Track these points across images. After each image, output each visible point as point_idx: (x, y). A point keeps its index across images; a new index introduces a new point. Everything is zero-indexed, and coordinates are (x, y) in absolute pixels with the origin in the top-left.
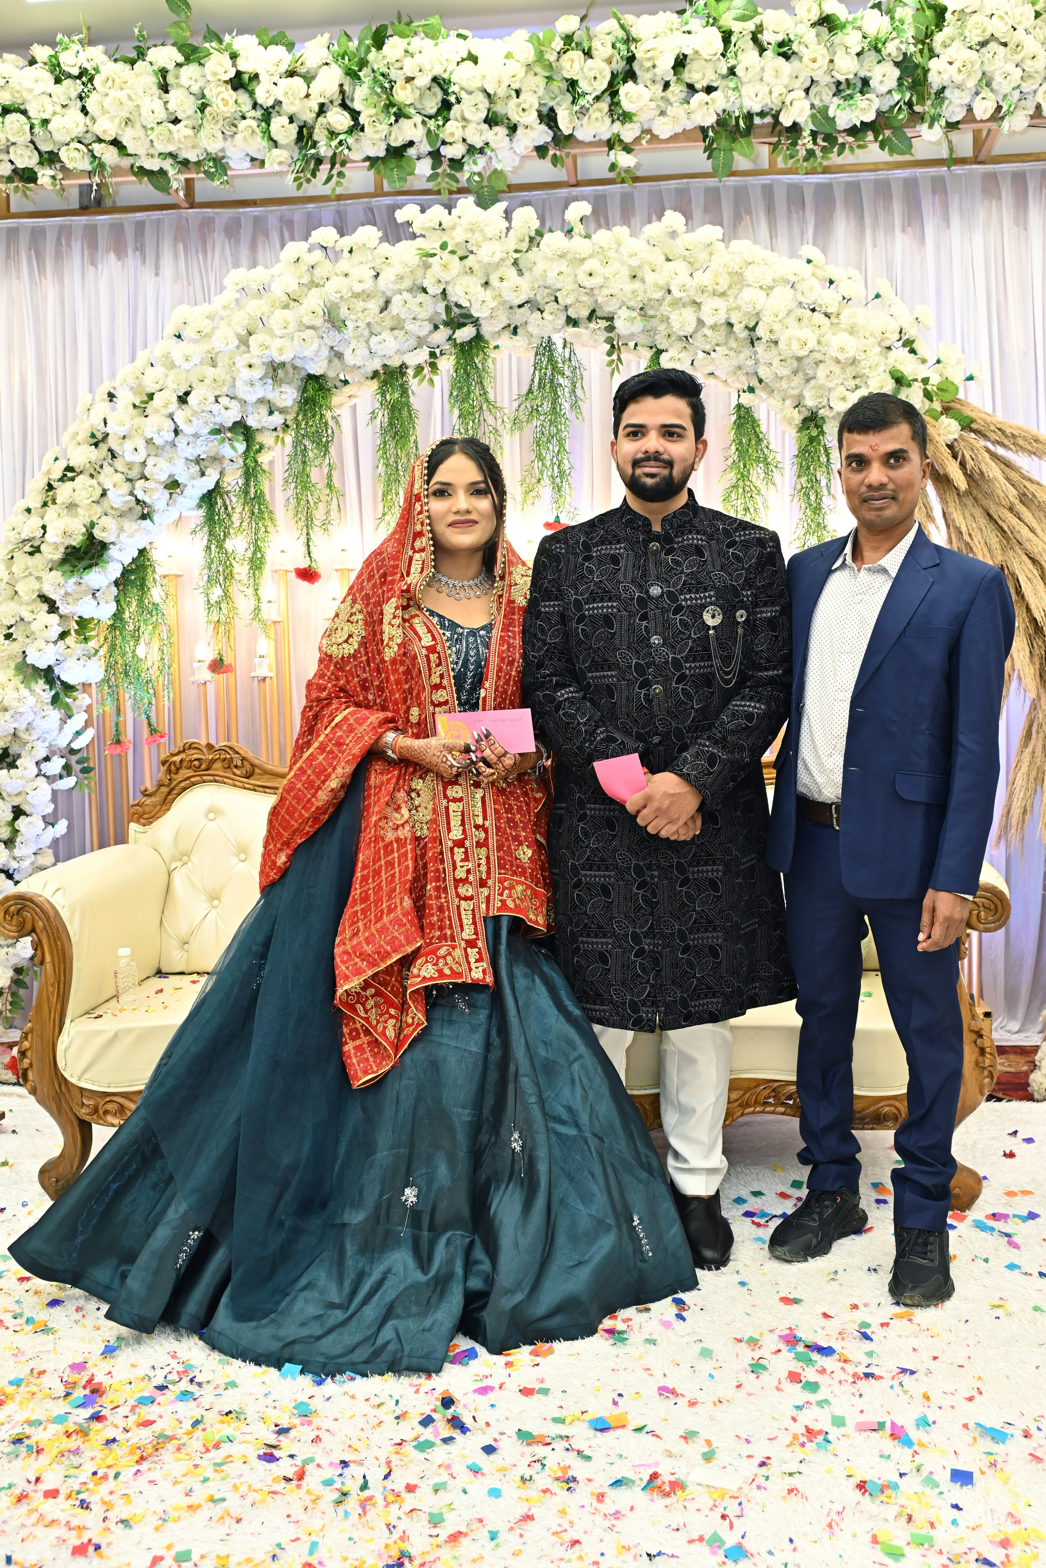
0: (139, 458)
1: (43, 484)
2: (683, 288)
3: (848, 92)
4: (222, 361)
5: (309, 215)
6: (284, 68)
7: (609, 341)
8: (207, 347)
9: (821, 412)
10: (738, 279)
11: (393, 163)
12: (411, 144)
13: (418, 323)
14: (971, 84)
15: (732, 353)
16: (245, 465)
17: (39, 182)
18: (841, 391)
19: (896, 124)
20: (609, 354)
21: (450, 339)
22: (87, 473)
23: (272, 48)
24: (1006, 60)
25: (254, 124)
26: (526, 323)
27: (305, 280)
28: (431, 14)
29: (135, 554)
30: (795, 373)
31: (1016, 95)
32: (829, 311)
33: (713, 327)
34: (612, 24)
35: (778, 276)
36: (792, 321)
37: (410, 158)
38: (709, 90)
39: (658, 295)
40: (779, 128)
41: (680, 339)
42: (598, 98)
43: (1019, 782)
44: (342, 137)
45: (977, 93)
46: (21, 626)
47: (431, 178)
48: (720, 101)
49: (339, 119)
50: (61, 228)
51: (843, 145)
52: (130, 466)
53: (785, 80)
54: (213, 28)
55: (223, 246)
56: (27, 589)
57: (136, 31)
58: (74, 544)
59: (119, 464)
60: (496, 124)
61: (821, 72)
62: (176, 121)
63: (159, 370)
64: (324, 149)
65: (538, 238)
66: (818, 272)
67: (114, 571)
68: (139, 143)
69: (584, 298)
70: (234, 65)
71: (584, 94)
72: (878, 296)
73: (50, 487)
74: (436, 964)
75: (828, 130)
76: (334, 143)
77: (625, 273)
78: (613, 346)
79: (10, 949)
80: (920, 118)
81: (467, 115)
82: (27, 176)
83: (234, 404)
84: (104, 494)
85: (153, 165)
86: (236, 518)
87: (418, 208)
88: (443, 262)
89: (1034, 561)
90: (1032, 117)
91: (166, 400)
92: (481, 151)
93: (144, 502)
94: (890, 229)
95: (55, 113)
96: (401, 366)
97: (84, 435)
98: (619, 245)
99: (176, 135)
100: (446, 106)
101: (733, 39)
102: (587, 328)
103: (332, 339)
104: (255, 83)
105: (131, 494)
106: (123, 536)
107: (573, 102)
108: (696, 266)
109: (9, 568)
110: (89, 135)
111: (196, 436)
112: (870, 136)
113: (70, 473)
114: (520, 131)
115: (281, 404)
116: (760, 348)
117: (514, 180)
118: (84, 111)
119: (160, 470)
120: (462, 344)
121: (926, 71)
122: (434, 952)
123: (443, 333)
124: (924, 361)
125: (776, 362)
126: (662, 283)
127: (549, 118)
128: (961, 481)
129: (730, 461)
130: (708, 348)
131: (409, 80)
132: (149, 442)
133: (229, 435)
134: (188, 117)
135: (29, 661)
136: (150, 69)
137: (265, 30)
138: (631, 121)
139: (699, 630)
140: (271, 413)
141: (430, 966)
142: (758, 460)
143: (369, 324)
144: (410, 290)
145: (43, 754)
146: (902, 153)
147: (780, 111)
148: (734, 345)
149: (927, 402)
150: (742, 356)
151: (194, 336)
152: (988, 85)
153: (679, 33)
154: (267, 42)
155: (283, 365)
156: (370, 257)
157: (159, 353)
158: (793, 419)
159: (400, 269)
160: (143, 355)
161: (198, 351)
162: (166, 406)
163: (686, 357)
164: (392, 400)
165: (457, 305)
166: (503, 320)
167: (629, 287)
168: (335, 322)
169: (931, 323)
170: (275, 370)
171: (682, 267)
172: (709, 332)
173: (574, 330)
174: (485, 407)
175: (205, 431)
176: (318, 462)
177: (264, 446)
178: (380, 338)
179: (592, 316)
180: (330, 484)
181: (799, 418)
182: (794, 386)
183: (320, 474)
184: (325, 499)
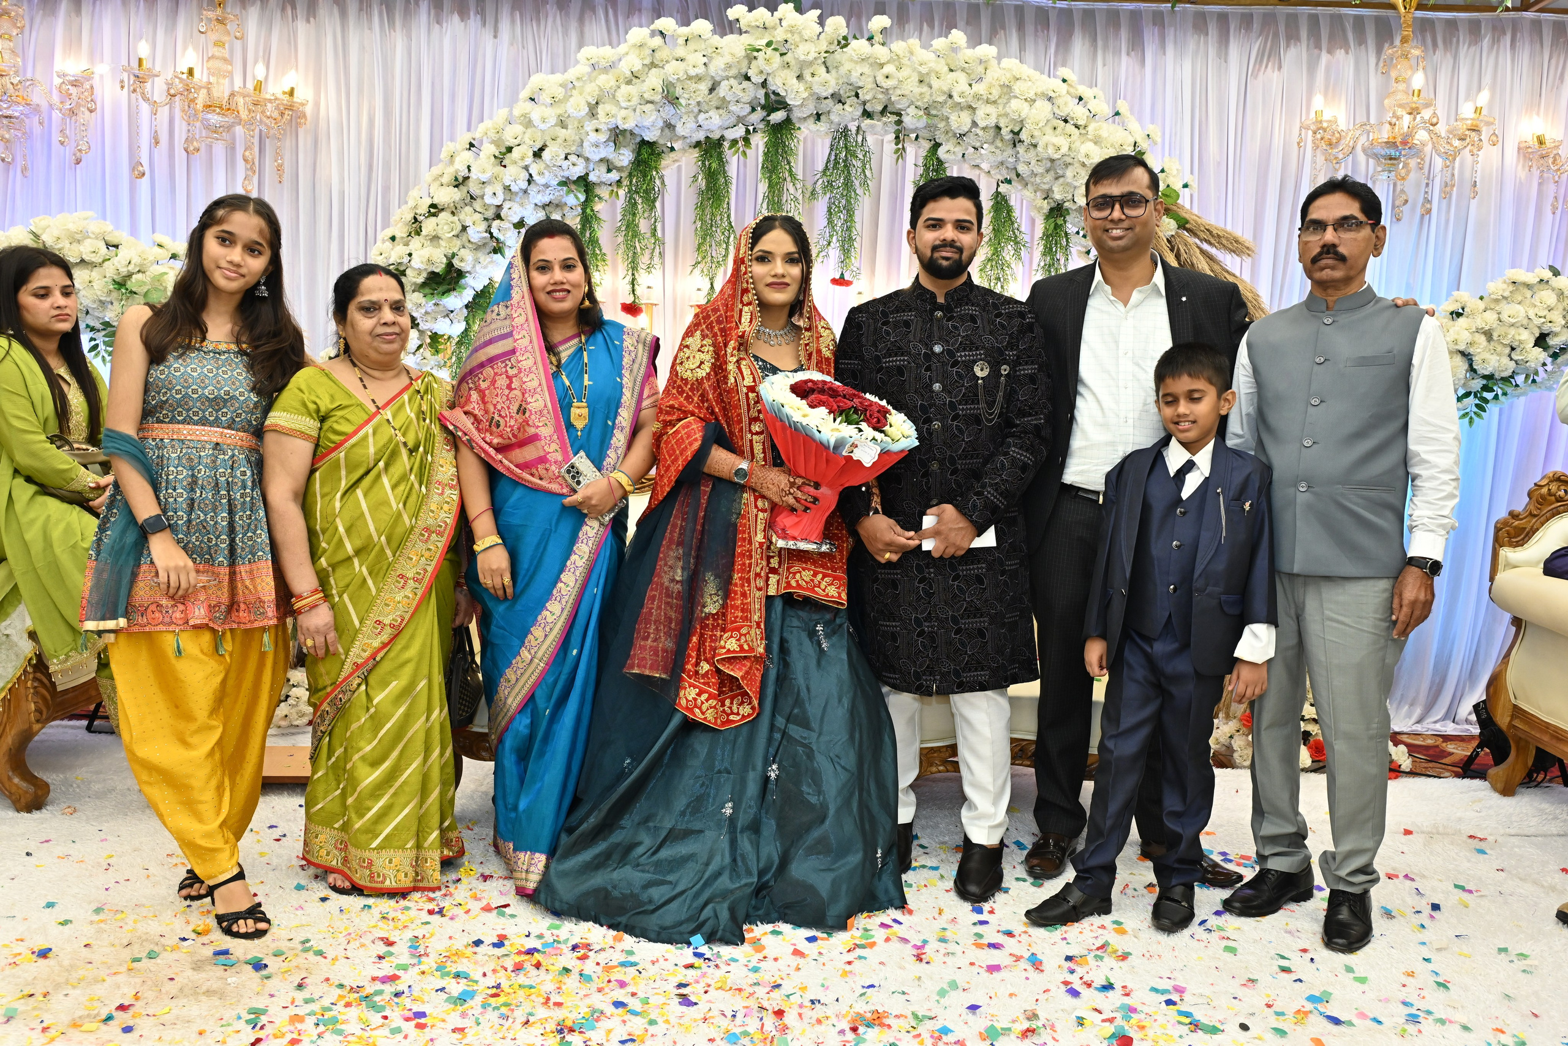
0: (497, 201)
1: (409, 217)
2: (962, 94)
4: (572, 125)
7: (897, 133)
8: (559, 111)
9: (1066, 204)
10: (1007, 89)
13: (740, 105)
15: (998, 151)
16: (583, 211)
20: (897, 144)
21: (764, 120)
22: (449, 211)
26: (829, 112)
27: (647, 61)
29: (486, 282)
30: (1048, 171)
32: (1080, 123)
33: (984, 129)
35: (1039, 91)
36: (1049, 130)
39: (941, 99)
41: (956, 135)
52: (486, 206)
58: (437, 270)
59: (477, 205)
63: (518, 128)
65: (843, 42)
66: (1072, 90)
67: (468, 296)
69: (880, 96)
72: (1117, 114)
73: (415, 218)
74: (738, 640)
77: (915, 78)
78: (897, 137)
83: (581, 161)
84: (464, 228)
87: (746, 8)
88: (767, 56)
91: (522, 154)
93: (497, 239)
96: (719, 140)
97: (448, 178)
98: (912, 54)
102: (879, 120)
103: (668, 111)
105: (488, 231)
106: (478, 267)
108: (973, 76)
111: (547, 186)
113: (435, 209)
115: (619, 164)
116: (1021, 149)
119: (513, 213)
120: (774, 125)
122: (738, 629)
123: (760, 114)
125: (1033, 162)
126: (945, 89)
130: (978, 145)
132: (507, 188)
133: (573, 187)
139: (971, 380)
141: (733, 640)
142: (1009, 239)
143: (699, 103)
144: (735, 78)
148: (999, 144)
150: (1005, 154)
151: (549, 101)
155: (623, 132)
156: (703, 46)
157: (517, 112)
158: (1041, 208)
159: (728, 59)
160: (502, 113)
161: (552, 114)
162: (522, 159)
163: (959, 150)
164: (710, 168)
165: (774, 93)
166: (811, 109)
167: (918, 90)
168: (671, 99)
169: (1159, 140)
170: (617, 136)
171: (962, 78)
172: (981, 133)
173: (868, 121)
174: (789, 179)
175: (555, 182)
176: (646, 215)
177: (600, 198)
178: (707, 115)
179: (885, 111)
180: (655, 234)
181: (1046, 208)
182: (1045, 181)
183: (646, 225)
184: (650, 247)
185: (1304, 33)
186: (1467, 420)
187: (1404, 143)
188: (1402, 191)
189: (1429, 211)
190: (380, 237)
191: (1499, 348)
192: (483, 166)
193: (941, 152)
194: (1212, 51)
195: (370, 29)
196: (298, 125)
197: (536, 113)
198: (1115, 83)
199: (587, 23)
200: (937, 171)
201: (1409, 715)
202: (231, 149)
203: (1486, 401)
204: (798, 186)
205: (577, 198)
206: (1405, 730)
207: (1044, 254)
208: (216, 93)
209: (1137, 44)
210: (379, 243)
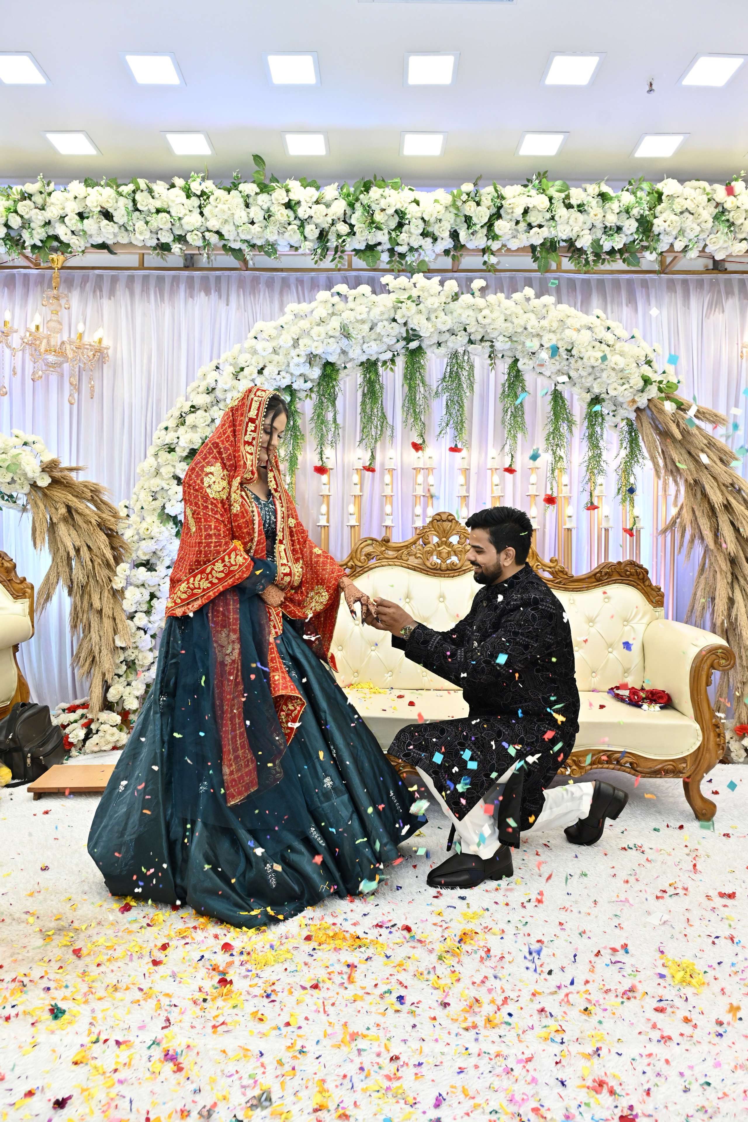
1: (177, 414)
2: (533, 327)
3: (611, 232)
4: (282, 352)
5: (312, 278)
6: (315, 200)
7: (491, 353)
8: (274, 344)
9: (602, 396)
10: (562, 323)
11: (368, 253)
12: (380, 244)
13: (390, 338)
14: (674, 233)
15: (557, 363)
17: (172, 251)
18: (615, 385)
19: (633, 250)
20: (490, 361)
21: (405, 347)
22: (203, 409)
23: (308, 188)
24: (693, 222)
25: (296, 227)
26: (446, 341)
27: (330, 312)
28: (396, 177)
30: (590, 374)
31: (696, 239)
32: (610, 343)
34: (490, 189)
35: (583, 324)
36: (590, 348)
37: (378, 251)
38: (540, 226)
39: (520, 330)
40: (573, 249)
41: (529, 353)
42: (482, 227)
43: (699, 593)
44: (344, 238)
45: (676, 238)
46: (161, 493)
47: (388, 263)
48: (545, 233)
49: (343, 229)
50: (174, 277)
51: (604, 260)
53: (580, 224)
54: (275, 175)
55: (265, 292)
56: (167, 471)
57: (235, 174)
58: (196, 448)
59: (221, 405)
60: (427, 236)
61: (598, 221)
62: (252, 223)
64: (333, 243)
65: (455, 297)
66: (603, 323)
68: (231, 233)
69: (480, 330)
70: (287, 196)
71: (475, 224)
72: (633, 337)
73: (181, 415)
75: (598, 251)
76: (340, 241)
77: (503, 318)
78: (490, 356)
79: (146, 673)
80: (646, 248)
81: (412, 230)
82: (165, 247)
83: (288, 375)
84: (213, 420)
85: (236, 246)
87: (393, 277)
88: (408, 306)
89: (714, 478)
90: (700, 252)
91: (250, 372)
92: (417, 250)
94: (620, 304)
95: (185, 215)
96: (376, 361)
97: (202, 388)
98: (500, 303)
99: (253, 231)
100: (400, 225)
101: (553, 201)
102: (479, 345)
103: (344, 343)
104: (297, 206)
107: (468, 228)
108: (540, 316)
109: (156, 460)
110: (202, 228)
112: (618, 256)
113: (194, 409)
114: (439, 240)
115: (312, 377)
116: (572, 361)
117: (432, 266)
118: (202, 214)
120: (411, 351)
121: (652, 225)
123: (403, 343)
124: (656, 372)
125: (581, 369)
126: (522, 323)
127: (454, 235)
128: (678, 436)
129: (550, 420)
131: (383, 210)
133: (283, 392)
134: (259, 222)
135: (166, 511)
136: (240, 195)
137: (305, 178)
138: (498, 240)
140: (306, 382)
142: (565, 420)
143: (363, 337)
144: (387, 320)
145: (168, 564)
146: (634, 266)
147: (576, 240)
149: (659, 393)
150: (562, 364)
151: (267, 339)
152: (683, 234)
153: (525, 196)
154: (305, 184)
155: (315, 356)
156: (366, 301)
157: (246, 346)
158: (586, 398)
159: (382, 309)
160: (237, 347)
161: (269, 346)
162: (251, 375)
163: (531, 363)
164: (370, 378)
165: (412, 329)
166: (435, 339)
167: (504, 325)
168: (346, 335)
169: (661, 353)
170: (311, 358)
171: (533, 317)
173: (472, 346)
174: (421, 385)
176: (329, 409)
177: (300, 399)
178: (369, 345)
179: (482, 340)
180: (335, 420)
181: (589, 399)
182: (588, 382)
183: (330, 416)
184: (333, 429)
185: (736, 290)
192: (225, 380)
193: (520, 365)
194: (680, 303)
195: (149, 302)
196: (104, 362)
197: (259, 345)
199: (285, 295)
200: (517, 376)
202: (62, 376)
204: (427, 389)
207: (588, 428)
208: (53, 343)
209: (632, 300)
210: (158, 431)
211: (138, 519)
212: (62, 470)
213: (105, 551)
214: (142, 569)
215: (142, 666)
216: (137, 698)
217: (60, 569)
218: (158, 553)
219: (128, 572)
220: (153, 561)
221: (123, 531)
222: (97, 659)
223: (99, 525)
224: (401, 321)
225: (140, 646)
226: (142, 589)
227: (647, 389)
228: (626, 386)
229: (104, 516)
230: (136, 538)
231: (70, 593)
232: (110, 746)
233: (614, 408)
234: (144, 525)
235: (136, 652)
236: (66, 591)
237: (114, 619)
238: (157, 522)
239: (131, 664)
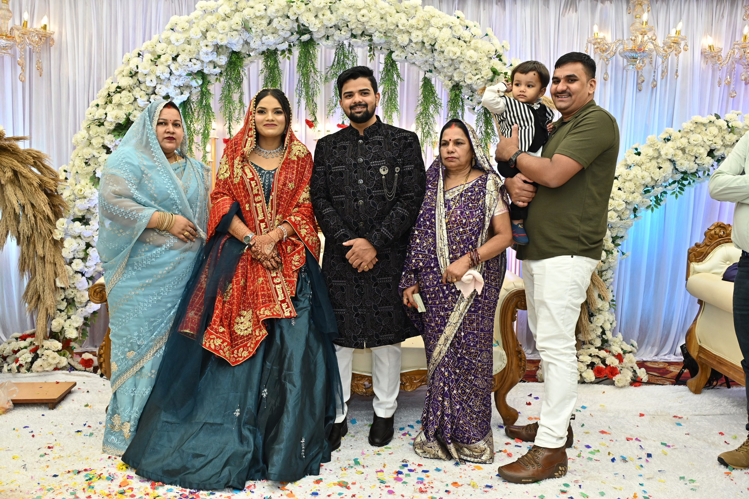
0: (153, 84)
1: (106, 93)
2: (403, 25)
4: (193, 43)
7: (370, 46)
8: (186, 36)
9: (461, 83)
10: (428, 23)
13: (285, 32)
15: (423, 55)
16: (202, 90)
18: (470, 75)
20: (370, 52)
21: (298, 39)
22: (127, 90)
26: (333, 35)
27: (234, 8)
30: (450, 65)
32: (467, 40)
33: (416, 43)
35: (445, 23)
36: (450, 44)
39: (392, 27)
41: (401, 47)
46: (93, 160)
52: (148, 88)
56: (97, 142)
58: (121, 122)
59: (143, 87)
63: (164, 45)
66: (462, 22)
69: (360, 26)
72: (487, 35)
73: (109, 94)
77: (378, 16)
78: (371, 48)
79: (84, 309)
83: (198, 62)
84: (135, 99)
86: (196, 114)
88: (297, 5)
91: (166, 59)
96: (275, 50)
97: (126, 72)
98: (376, 4)
102: (360, 39)
103: (246, 35)
105: (148, 101)
108: (409, 15)
109: (88, 132)
111: (180, 76)
113: (119, 89)
115: (220, 64)
116: (436, 54)
119: (162, 91)
120: (304, 42)
123: (295, 36)
124: (505, 64)
125: (442, 61)
126: (394, 22)
129: (420, 102)
130: (413, 52)
132: (158, 77)
133: (195, 76)
135: (97, 175)
139: (378, 177)
140: (215, 67)
142: (432, 102)
143: (262, 31)
144: (281, 17)
148: (424, 51)
150: (428, 57)
151: (180, 30)
155: (222, 46)
157: (163, 36)
158: (448, 85)
159: (277, 7)
160: (156, 37)
161: (182, 37)
162: (166, 61)
163: (403, 55)
164: (270, 65)
165: (303, 25)
166: (323, 33)
167: (380, 23)
168: (247, 28)
169: (509, 49)
170: (218, 48)
171: (403, 16)
172: (414, 45)
173: (354, 40)
174: (313, 71)
175: (184, 74)
176: (236, 91)
177: (210, 82)
178: (267, 37)
179: (363, 34)
180: (241, 101)
181: (451, 85)
182: (449, 71)
183: (236, 97)
184: (238, 108)
186: (674, 195)
187: (640, 50)
188: (642, 76)
189: (655, 86)
190: (90, 105)
191: (689, 157)
192: (145, 66)
193: (394, 56)
194: (541, 2)
196: (51, 46)
197: (173, 37)
198: (490, 19)
200: (392, 66)
201: (651, 352)
203: (684, 185)
204: (318, 75)
205: (197, 82)
206: (649, 359)
207: (450, 110)
210: (90, 108)
211: (74, 182)
212: (9, 139)
213: (44, 209)
214: (77, 223)
215: (81, 303)
216: (77, 329)
217: (8, 222)
218: (92, 210)
219: (65, 226)
220: (88, 216)
221: (62, 192)
222: (42, 297)
223: (40, 185)
224: (293, 17)
225: (78, 287)
226: (79, 240)
227: (496, 79)
228: (479, 76)
229: (45, 179)
230: (72, 197)
231: (18, 243)
232: (52, 367)
233: (471, 94)
234: (79, 187)
235: (75, 291)
236: (15, 242)
237: (55, 264)
238: (90, 185)
239: (71, 301)
